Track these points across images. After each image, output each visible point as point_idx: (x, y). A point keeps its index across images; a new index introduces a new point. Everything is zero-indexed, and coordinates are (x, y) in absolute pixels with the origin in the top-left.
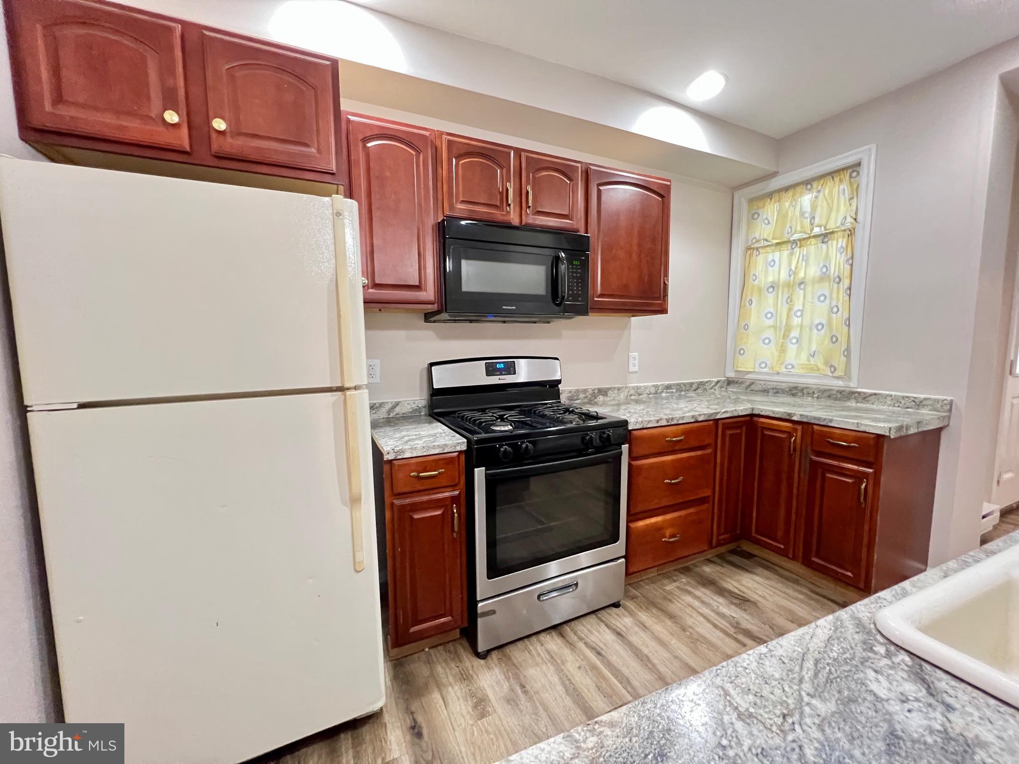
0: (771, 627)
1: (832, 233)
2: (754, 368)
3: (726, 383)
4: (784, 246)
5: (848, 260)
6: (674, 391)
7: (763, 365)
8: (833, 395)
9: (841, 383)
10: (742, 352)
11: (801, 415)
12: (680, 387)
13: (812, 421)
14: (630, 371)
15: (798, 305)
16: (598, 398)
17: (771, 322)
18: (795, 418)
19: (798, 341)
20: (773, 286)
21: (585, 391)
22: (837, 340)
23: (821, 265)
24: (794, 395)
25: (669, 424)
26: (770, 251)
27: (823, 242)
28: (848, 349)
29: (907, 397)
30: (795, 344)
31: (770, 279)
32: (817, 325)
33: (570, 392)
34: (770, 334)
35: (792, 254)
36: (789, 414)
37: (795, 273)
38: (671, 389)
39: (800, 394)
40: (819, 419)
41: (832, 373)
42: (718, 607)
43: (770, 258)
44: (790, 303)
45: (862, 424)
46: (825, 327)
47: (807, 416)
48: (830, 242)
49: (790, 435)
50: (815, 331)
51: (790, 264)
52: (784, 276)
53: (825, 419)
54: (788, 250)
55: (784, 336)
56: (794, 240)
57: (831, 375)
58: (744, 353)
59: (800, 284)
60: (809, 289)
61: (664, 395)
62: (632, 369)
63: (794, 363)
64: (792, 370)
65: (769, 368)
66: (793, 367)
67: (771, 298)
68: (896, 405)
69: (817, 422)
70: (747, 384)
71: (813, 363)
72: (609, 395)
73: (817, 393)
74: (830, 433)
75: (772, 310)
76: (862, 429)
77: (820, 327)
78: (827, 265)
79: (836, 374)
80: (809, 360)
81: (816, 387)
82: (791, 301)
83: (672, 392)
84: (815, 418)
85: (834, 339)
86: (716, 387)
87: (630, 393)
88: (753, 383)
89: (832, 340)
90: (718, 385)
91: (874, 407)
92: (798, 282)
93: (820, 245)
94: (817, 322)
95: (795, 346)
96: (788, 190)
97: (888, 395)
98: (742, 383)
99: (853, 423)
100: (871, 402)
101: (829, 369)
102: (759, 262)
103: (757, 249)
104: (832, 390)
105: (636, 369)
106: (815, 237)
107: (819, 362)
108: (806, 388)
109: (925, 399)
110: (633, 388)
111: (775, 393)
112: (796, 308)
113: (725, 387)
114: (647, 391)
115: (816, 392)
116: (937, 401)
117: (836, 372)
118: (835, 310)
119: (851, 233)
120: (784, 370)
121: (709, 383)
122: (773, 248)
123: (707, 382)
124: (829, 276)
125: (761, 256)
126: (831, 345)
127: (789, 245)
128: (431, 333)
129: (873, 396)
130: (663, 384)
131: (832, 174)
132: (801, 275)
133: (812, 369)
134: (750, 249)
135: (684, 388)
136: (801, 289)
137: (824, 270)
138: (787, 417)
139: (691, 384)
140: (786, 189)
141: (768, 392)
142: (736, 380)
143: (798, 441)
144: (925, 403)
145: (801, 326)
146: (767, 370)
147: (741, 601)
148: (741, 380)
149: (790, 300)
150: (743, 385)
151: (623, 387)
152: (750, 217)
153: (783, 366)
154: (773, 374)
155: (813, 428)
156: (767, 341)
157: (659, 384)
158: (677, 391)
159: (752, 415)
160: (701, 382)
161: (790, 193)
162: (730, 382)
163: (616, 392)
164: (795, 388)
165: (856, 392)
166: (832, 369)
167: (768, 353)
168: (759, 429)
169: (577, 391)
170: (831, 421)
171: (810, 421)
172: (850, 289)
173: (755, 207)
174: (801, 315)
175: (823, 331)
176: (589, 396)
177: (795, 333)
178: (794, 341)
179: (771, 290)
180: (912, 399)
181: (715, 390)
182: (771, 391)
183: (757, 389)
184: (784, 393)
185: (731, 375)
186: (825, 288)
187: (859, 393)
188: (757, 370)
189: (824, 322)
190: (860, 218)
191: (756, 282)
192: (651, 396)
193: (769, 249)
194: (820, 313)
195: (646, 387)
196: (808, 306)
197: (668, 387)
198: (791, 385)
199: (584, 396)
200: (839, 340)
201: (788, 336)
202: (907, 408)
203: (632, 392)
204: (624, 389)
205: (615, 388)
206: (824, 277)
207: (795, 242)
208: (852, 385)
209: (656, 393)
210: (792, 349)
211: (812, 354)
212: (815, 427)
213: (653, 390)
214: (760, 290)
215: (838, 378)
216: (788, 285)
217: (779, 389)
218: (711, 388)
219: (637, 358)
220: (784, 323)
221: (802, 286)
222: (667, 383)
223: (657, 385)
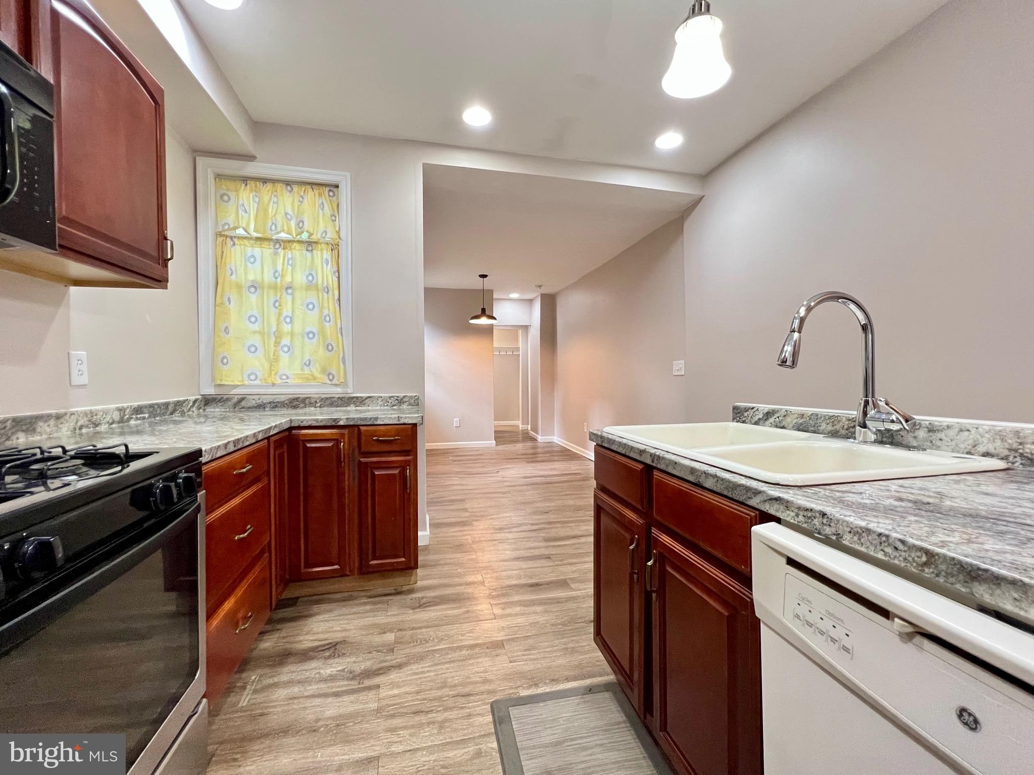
0: (378, 651)
1: (316, 243)
2: (243, 381)
3: (203, 403)
4: (265, 243)
5: (334, 273)
6: (147, 415)
7: (253, 377)
8: (336, 402)
9: (339, 390)
10: (225, 361)
11: (347, 419)
12: (153, 411)
13: (359, 423)
14: (73, 383)
15: (287, 311)
17: (256, 327)
18: (341, 423)
19: (289, 350)
20: (255, 286)
22: (333, 348)
23: (307, 273)
24: (295, 407)
25: (236, 449)
26: (248, 245)
27: (307, 250)
28: (344, 358)
29: (392, 397)
30: (287, 352)
31: (251, 277)
32: (308, 334)
34: (257, 340)
35: (276, 254)
36: (335, 420)
37: (282, 276)
38: (142, 413)
39: (302, 405)
40: (366, 419)
41: (331, 381)
42: (319, 673)
43: (249, 254)
44: (279, 308)
45: (402, 417)
46: (316, 335)
47: (354, 418)
48: (315, 251)
49: (337, 442)
50: (306, 338)
51: (274, 264)
52: (268, 277)
53: (371, 419)
54: (270, 248)
55: (275, 343)
56: (277, 240)
57: (329, 382)
58: (227, 362)
59: (287, 289)
60: (298, 294)
61: (132, 422)
62: (77, 380)
63: (288, 373)
64: (288, 381)
65: (261, 380)
66: (288, 378)
67: (253, 298)
68: (386, 405)
69: (364, 423)
70: (235, 400)
71: (307, 373)
72: (39, 429)
73: (320, 401)
74: (375, 431)
75: (255, 313)
76: (402, 421)
77: (311, 335)
78: (314, 273)
79: (335, 381)
80: (302, 369)
81: (317, 396)
82: (280, 305)
83: (144, 418)
84: (361, 419)
85: (330, 348)
86: (194, 409)
87: (79, 424)
88: (243, 399)
89: (328, 349)
90: (196, 405)
91: (370, 408)
92: (285, 286)
93: (304, 252)
94: (308, 330)
95: (287, 355)
96: (266, 183)
97: (379, 397)
98: (227, 399)
99: (395, 418)
100: (367, 405)
101: (327, 377)
102: (236, 255)
103: (232, 238)
104: (333, 397)
105: (84, 380)
106: (298, 242)
107: (315, 370)
108: (307, 398)
109: (404, 397)
110: (86, 414)
111: (273, 408)
112: (285, 314)
113: (203, 408)
114: (108, 418)
115: (318, 401)
116: (411, 397)
117: (335, 380)
118: (328, 319)
119: (335, 247)
120: (279, 381)
121: (187, 402)
122: (251, 242)
123: (184, 401)
124: (317, 285)
125: (237, 247)
126: (328, 354)
127: (272, 243)
129: (369, 399)
130: (131, 407)
131: (313, 184)
132: (288, 279)
133: (308, 379)
134: (221, 235)
135: (158, 411)
136: (288, 294)
137: (310, 278)
138: (333, 424)
139: (167, 405)
140: (265, 181)
141: (264, 408)
142: (219, 397)
143: (346, 447)
144: (404, 400)
145: (292, 334)
146: (259, 382)
147: (333, 649)
148: (225, 397)
149: (278, 304)
150: (230, 403)
151: (66, 414)
152: (218, 197)
153: (278, 378)
154: (267, 386)
155: (359, 429)
156: (253, 349)
157: (125, 405)
158: (149, 417)
159: (291, 429)
160: (178, 402)
161: (269, 186)
162: (208, 401)
163: (53, 422)
164: (297, 399)
165: (354, 397)
166: (331, 377)
167: (257, 363)
168: (301, 442)
170: (376, 419)
171: (356, 424)
172: (339, 300)
173: (224, 186)
174: (291, 321)
175: (314, 340)
177: (286, 341)
178: (286, 349)
179: (252, 290)
180: (396, 398)
181: (193, 412)
182: (269, 405)
183: (249, 405)
184: (284, 406)
185: (210, 391)
186: (312, 297)
187: (357, 398)
188: (246, 383)
189: (315, 331)
190: (343, 234)
191: (233, 277)
192: (114, 426)
193: (246, 242)
194: (312, 321)
195: (106, 412)
196: (297, 312)
197: (138, 410)
198: (291, 396)
200: (335, 348)
201: (279, 343)
202: (394, 406)
204: (67, 417)
205: (50, 416)
206: (311, 285)
207: (278, 241)
208: (349, 391)
209: (121, 421)
210: (284, 358)
211: (308, 362)
212: (361, 428)
213: (116, 416)
214: (239, 287)
215: (336, 385)
216: (275, 287)
217: (278, 402)
218: (189, 410)
219: (85, 361)
220: (274, 329)
221: (290, 291)
222: (136, 404)
223: (123, 407)
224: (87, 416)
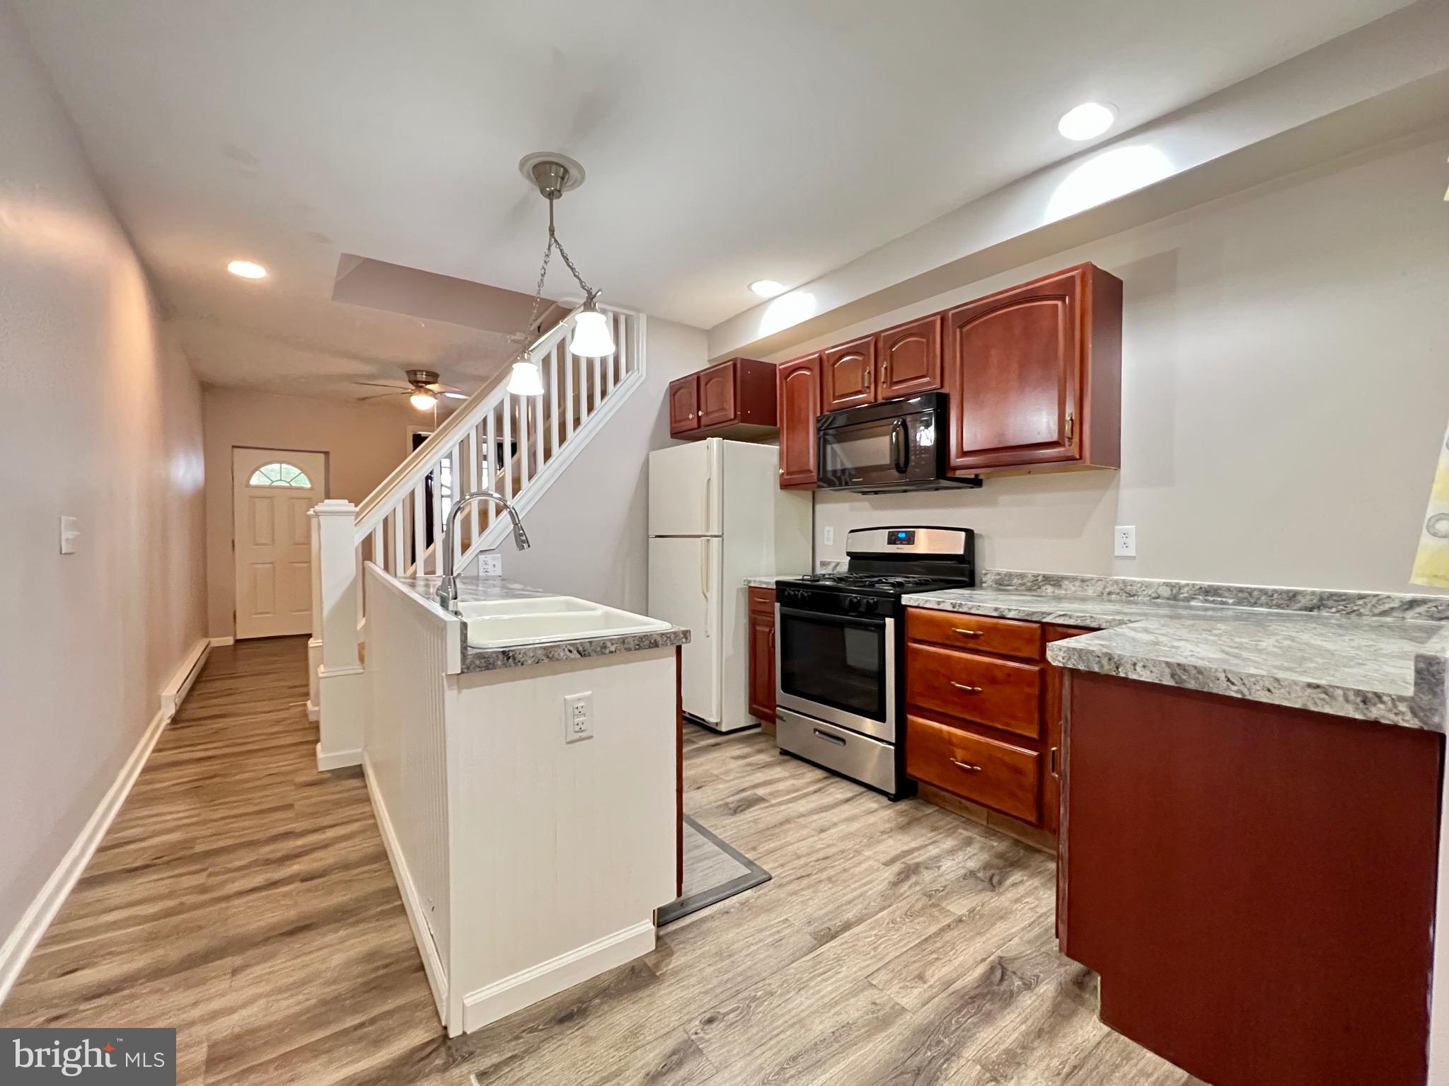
6: (1231, 601)
12: (1247, 597)
14: (1116, 554)
16: (1044, 588)
21: (1022, 576)
25: (955, 610)
33: (999, 574)
62: (1119, 552)
72: (1064, 587)
87: (1107, 590)
105: (1131, 552)
110: (1116, 582)
114: (1150, 592)
123: (1364, 597)
128: (866, 504)
130: (1194, 585)
151: (1092, 579)
157: (1183, 582)
163: (1077, 583)
169: (1010, 575)
176: (1029, 584)
195: (1148, 586)
197: (1208, 592)
199: (1020, 581)
203: (1115, 588)
204: (1093, 582)
205: (1074, 579)
213: (1165, 592)
219: (1133, 535)
222: (1206, 583)
223: (1178, 584)
224: (1117, 585)
